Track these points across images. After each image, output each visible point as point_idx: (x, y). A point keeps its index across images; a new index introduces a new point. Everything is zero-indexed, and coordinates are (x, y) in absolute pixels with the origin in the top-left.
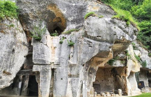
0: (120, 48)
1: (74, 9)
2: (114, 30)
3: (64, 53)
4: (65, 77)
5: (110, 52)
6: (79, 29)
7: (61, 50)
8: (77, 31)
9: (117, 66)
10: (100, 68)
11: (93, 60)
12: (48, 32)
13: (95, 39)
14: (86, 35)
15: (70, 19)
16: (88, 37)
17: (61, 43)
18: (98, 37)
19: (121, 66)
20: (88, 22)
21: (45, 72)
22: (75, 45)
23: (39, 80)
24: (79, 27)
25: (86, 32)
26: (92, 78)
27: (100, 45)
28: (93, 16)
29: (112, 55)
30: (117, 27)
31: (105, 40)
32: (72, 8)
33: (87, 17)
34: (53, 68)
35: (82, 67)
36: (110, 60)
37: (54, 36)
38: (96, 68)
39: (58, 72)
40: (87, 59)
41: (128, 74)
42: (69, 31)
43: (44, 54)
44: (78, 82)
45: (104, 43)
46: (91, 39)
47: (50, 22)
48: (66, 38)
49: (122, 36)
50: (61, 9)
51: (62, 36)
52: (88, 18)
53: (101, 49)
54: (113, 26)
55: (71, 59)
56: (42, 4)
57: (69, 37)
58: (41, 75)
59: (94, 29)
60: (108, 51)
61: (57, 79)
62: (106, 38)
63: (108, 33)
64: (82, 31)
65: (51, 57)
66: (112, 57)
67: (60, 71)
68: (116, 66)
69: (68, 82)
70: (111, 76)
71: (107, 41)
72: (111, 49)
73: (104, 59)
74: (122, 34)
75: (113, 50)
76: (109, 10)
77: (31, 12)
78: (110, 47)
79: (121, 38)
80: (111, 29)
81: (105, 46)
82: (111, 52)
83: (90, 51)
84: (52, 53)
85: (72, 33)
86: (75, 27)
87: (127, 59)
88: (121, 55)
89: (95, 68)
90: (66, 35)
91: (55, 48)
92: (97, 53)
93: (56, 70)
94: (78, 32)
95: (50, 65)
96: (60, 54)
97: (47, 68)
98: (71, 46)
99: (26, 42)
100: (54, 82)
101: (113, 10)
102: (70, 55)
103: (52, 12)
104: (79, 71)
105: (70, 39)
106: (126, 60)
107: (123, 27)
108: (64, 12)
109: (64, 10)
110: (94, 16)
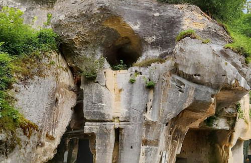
0: (228, 98)
1: (158, 23)
2: (224, 67)
3: (137, 101)
4: (137, 144)
5: (211, 103)
6: (166, 59)
7: (131, 94)
8: (162, 62)
9: (220, 128)
10: (191, 130)
11: (182, 116)
12: (107, 65)
13: (190, 78)
14: (175, 70)
15: (150, 40)
16: (179, 75)
17: (132, 82)
18: (195, 75)
19: (225, 128)
20: (182, 46)
21: (104, 134)
22: (157, 87)
23: (95, 149)
24: (166, 54)
25: (176, 65)
26: (177, 148)
27: (196, 90)
28: (191, 38)
29: (215, 109)
30: (229, 64)
31: (207, 83)
32: (152, 20)
33: (181, 39)
34: (117, 127)
35: (165, 127)
36: (210, 117)
37: (119, 69)
38: (186, 130)
39: (126, 134)
40: (174, 113)
41: (234, 142)
42: (147, 60)
43: (101, 102)
44: (156, 154)
45: (204, 87)
46: (184, 78)
47: (109, 46)
48: (141, 73)
49: (235, 79)
50: (129, 23)
51: (134, 70)
52: (183, 39)
53: (197, 98)
54: (223, 61)
55: (148, 111)
56: (94, 20)
57: (146, 71)
58: (98, 141)
59: (192, 61)
60: (209, 101)
61: (125, 148)
62: (208, 80)
63: (214, 71)
64: (169, 62)
65: (113, 106)
66: (214, 112)
67: (129, 131)
68: (217, 128)
69: (141, 154)
70: (206, 144)
71: (209, 85)
72: (213, 99)
73: (200, 115)
74: (235, 76)
75: (216, 100)
76: (221, 33)
77: (76, 37)
78: (212, 96)
79: (234, 82)
80: (219, 65)
81: (205, 93)
82: (214, 104)
83: (179, 100)
84: (116, 100)
85: (153, 65)
86: (158, 55)
87: (237, 118)
88: (229, 110)
89: (183, 130)
90: (142, 69)
91: (120, 90)
92: (190, 104)
93: (123, 131)
94: (164, 63)
95: (112, 121)
96: (130, 102)
97: (108, 127)
98: (150, 87)
99: (73, 85)
100: (119, 152)
101: (229, 34)
102: (147, 105)
103: (113, 29)
104: (159, 133)
105: (148, 76)
106: (235, 119)
107: (239, 65)
108: (136, 28)
109: (136, 24)
110: (194, 38)
